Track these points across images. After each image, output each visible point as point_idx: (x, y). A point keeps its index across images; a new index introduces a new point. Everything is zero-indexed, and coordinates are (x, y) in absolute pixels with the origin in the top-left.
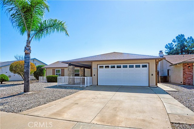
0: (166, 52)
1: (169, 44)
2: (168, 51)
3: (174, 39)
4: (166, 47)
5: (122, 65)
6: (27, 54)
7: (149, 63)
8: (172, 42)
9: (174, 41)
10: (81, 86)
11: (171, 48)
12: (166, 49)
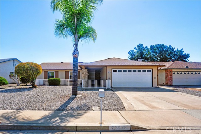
0: (129, 57)
1: (131, 51)
2: (131, 57)
3: (135, 47)
4: (129, 53)
5: (132, 70)
6: (75, 58)
7: (153, 69)
8: (134, 50)
9: (135, 48)
10: (106, 88)
11: (133, 55)
12: (129, 55)
